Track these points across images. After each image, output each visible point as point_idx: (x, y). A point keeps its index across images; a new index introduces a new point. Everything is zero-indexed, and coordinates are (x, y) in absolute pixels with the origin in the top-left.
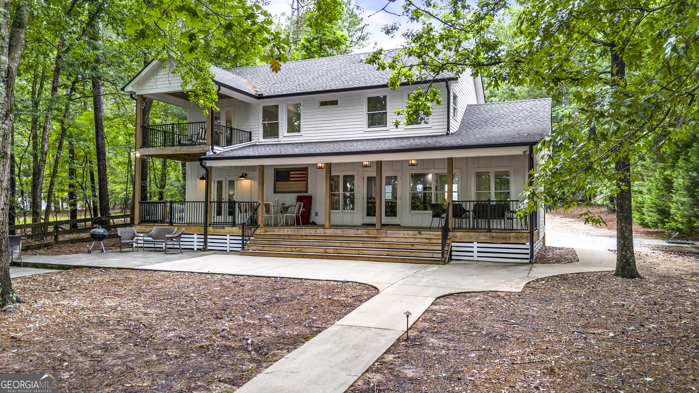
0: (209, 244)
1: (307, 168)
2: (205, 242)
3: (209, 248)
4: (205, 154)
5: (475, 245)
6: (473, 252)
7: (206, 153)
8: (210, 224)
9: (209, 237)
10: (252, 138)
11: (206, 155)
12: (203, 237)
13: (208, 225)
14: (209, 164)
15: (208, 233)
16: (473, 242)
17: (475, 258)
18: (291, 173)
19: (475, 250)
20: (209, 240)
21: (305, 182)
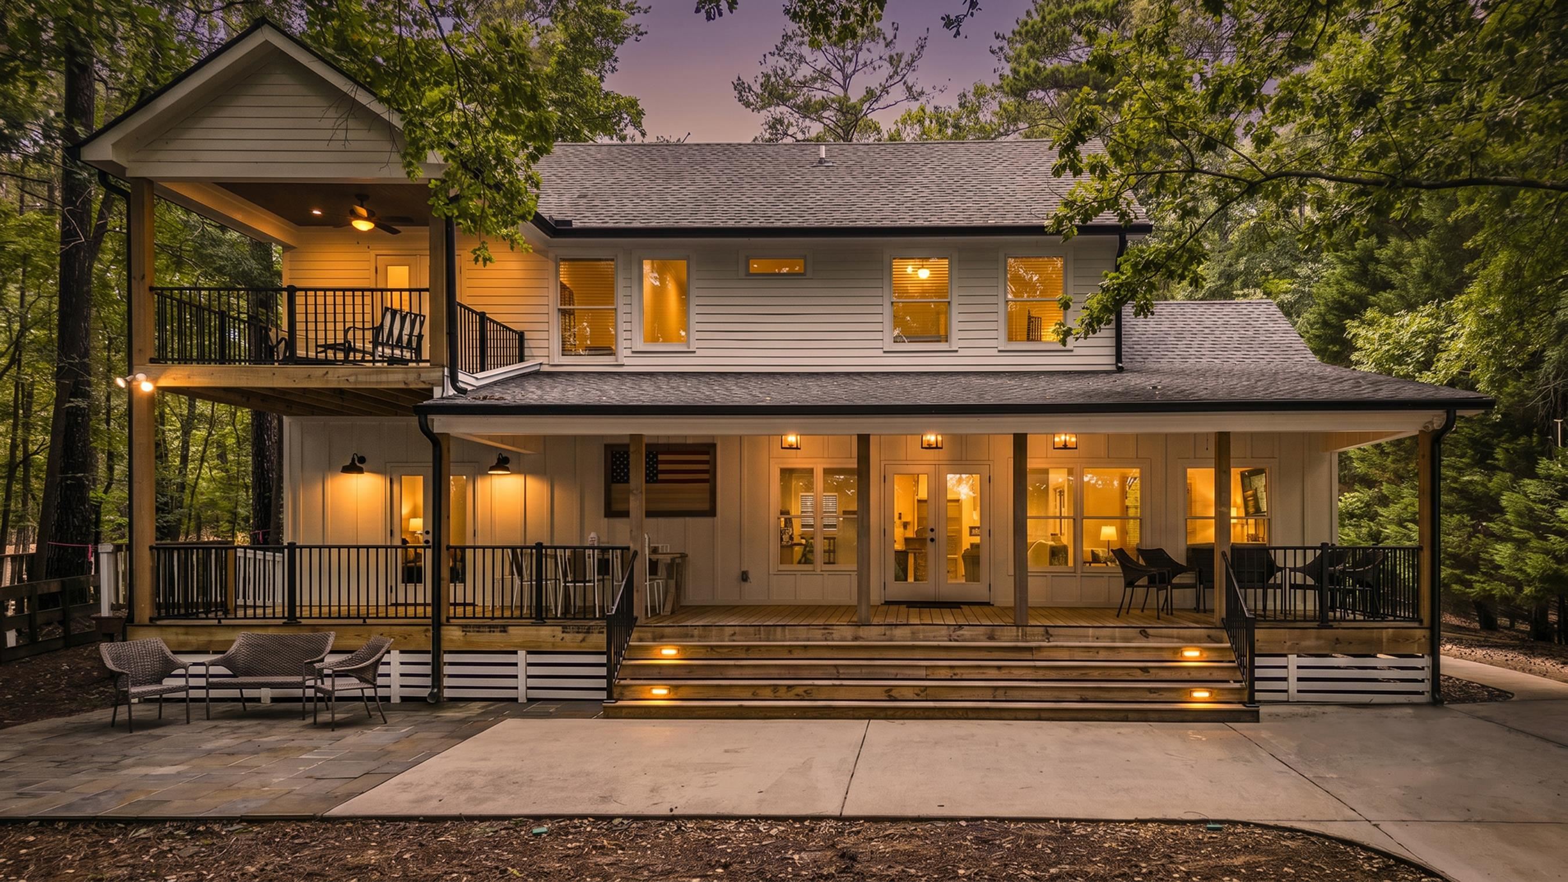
0: (447, 682)
1: (713, 446)
2: (437, 675)
3: (447, 693)
4: (428, 393)
5: (1293, 660)
6: (1285, 679)
7: (431, 391)
8: (448, 618)
9: (447, 658)
10: (527, 352)
11: (432, 397)
12: (428, 658)
13: (444, 619)
14: (440, 424)
15: (445, 646)
16: (1285, 655)
17: (1293, 695)
18: (661, 457)
19: (1293, 673)
20: (447, 670)
21: (706, 486)
